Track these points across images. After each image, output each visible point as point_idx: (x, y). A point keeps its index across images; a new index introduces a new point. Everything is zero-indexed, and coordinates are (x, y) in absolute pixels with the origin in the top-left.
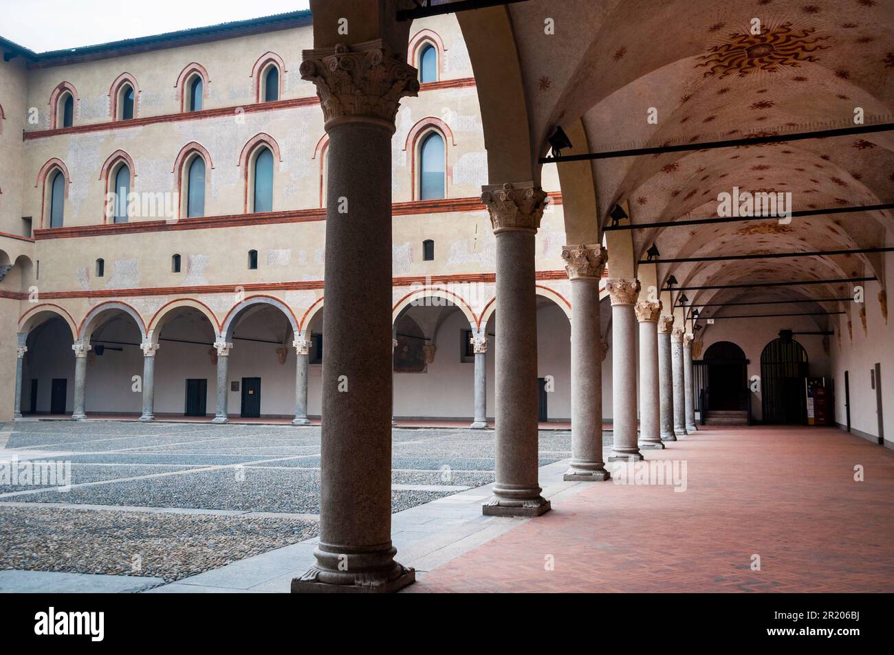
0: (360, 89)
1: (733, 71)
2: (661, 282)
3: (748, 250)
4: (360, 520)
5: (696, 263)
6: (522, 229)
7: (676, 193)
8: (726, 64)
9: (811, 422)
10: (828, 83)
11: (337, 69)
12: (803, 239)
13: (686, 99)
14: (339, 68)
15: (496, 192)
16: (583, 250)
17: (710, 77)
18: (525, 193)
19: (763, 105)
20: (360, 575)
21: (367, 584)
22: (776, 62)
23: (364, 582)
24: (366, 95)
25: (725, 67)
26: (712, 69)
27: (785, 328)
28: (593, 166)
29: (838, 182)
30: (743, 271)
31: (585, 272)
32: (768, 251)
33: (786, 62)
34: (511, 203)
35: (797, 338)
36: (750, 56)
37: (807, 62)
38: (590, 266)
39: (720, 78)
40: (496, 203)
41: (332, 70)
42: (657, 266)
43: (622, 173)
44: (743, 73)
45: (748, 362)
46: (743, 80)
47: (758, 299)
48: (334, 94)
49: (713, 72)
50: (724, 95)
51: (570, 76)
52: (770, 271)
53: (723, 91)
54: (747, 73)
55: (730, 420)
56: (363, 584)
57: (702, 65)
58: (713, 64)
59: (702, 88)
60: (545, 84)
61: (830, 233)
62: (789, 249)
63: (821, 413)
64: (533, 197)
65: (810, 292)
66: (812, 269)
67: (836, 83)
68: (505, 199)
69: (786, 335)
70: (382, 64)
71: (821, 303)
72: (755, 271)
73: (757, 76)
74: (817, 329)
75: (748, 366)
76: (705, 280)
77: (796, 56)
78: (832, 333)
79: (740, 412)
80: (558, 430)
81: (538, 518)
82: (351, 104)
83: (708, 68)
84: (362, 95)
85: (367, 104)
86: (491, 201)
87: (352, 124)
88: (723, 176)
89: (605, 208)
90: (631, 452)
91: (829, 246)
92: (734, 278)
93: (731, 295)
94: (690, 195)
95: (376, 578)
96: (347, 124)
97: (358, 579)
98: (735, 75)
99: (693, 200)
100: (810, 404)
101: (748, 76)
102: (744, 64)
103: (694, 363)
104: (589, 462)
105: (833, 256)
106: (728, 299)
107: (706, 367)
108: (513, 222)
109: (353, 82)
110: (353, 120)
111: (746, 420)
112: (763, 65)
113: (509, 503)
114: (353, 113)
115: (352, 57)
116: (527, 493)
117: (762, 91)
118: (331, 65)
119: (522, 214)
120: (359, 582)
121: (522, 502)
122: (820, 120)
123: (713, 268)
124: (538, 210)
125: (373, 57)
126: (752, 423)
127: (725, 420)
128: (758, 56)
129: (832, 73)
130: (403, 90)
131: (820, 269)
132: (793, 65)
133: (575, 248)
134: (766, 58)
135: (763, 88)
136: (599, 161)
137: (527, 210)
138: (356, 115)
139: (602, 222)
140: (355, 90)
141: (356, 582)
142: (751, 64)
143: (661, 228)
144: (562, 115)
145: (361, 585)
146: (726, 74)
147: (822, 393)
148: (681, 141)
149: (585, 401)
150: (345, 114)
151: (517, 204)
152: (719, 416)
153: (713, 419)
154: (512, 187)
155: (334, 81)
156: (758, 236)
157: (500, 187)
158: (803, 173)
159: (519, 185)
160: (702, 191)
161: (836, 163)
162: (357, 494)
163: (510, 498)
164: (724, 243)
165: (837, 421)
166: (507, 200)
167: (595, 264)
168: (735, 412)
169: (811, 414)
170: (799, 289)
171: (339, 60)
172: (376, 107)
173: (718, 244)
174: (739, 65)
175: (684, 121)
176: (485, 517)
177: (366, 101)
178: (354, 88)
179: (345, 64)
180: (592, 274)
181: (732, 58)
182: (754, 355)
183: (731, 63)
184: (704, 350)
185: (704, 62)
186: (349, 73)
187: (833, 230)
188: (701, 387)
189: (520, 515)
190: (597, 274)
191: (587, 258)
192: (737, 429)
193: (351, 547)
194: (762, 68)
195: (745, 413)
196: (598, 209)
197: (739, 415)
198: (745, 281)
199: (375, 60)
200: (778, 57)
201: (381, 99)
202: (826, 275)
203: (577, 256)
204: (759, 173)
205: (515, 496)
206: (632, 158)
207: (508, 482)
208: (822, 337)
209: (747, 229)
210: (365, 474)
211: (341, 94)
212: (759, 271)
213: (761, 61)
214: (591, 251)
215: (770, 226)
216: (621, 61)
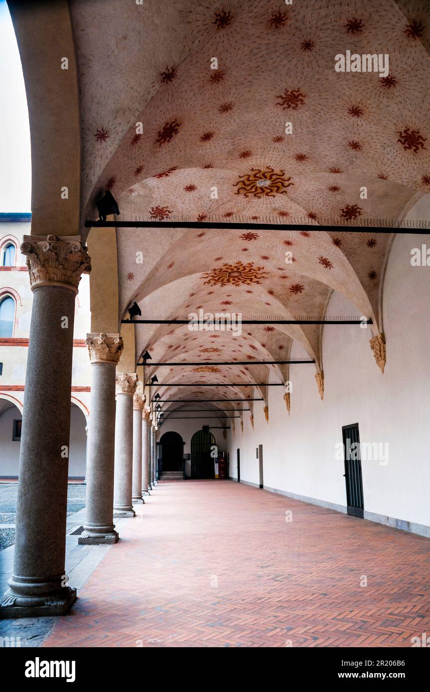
0: (62, 265)
1: (219, 283)
2: (152, 397)
3: (193, 381)
4: (48, 558)
5: (167, 387)
6: (110, 362)
7: (171, 347)
8: (217, 279)
9: (217, 477)
10: (263, 295)
11: (48, 250)
12: (225, 377)
13: (192, 295)
14: (50, 250)
15: (95, 338)
16: (126, 376)
17: (207, 284)
18: (114, 340)
19: (227, 303)
20: (49, 598)
21: (55, 604)
22: (240, 281)
23: (52, 603)
24: (65, 269)
25: (216, 280)
26: (209, 281)
27: (206, 424)
28: (135, 328)
29: (253, 347)
30: (187, 392)
31: (126, 390)
32: (203, 382)
33: (246, 282)
34: (105, 345)
35: (212, 431)
36: (229, 276)
37: (256, 284)
38: (129, 386)
39: (212, 286)
40: (94, 345)
41: (44, 250)
42: (150, 388)
43: (151, 333)
44: (223, 285)
45: (184, 443)
46: (222, 288)
47: (189, 408)
48: (43, 265)
49: (209, 282)
50: (210, 295)
51: (146, 275)
52: (202, 393)
53: (210, 293)
54: (225, 285)
55: (174, 477)
56: (52, 605)
57: (205, 278)
58: (210, 278)
59: (201, 290)
60: (131, 277)
61: (241, 374)
62: (216, 381)
63: (222, 472)
64: (119, 343)
65: (221, 405)
66: (225, 393)
67: (267, 296)
68: (101, 343)
69: (206, 428)
70: (80, 251)
71: (226, 412)
72: (193, 393)
73: (230, 287)
74: (221, 426)
75: (184, 446)
76: (168, 396)
77: (251, 280)
78: (229, 428)
79: (179, 472)
80: (75, 484)
81: (116, 544)
82: (55, 273)
83: (207, 280)
84: (63, 269)
85: (65, 275)
86: (92, 343)
87: (54, 287)
88: (195, 339)
89: (140, 352)
90: (138, 498)
91: (238, 381)
92: (181, 396)
93: (177, 405)
94: (177, 348)
95: (61, 599)
96: (50, 286)
97: (47, 601)
98: (219, 284)
99: (177, 351)
100: (217, 467)
101: (225, 287)
102: (225, 280)
103: (157, 444)
104: (125, 506)
105: (239, 387)
106: (175, 407)
107: (161, 446)
108: (105, 357)
109: (57, 260)
110: (56, 284)
111: (182, 476)
112: (234, 282)
113: (96, 536)
114: (56, 279)
115: (59, 244)
116: (107, 529)
117: (229, 296)
118: (43, 247)
119: (111, 353)
120: (49, 604)
121: (105, 534)
122: (253, 314)
123: (174, 390)
124: (119, 351)
125: (73, 246)
126: (186, 478)
127: (171, 477)
128: (234, 277)
129: (266, 291)
130: (84, 269)
131: (229, 393)
132: (248, 284)
133: (120, 375)
134: (236, 279)
135: (230, 294)
136: (139, 325)
137: (113, 350)
138: (57, 281)
139: (137, 361)
140: (59, 265)
141: (46, 603)
142: (228, 281)
143: (159, 366)
144: (136, 296)
145: (50, 605)
146: (215, 284)
147: (223, 461)
148: (182, 318)
149: (123, 468)
150: (50, 280)
151: (108, 346)
152: (169, 474)
153: (164, 477)
154: (106, 336)
155: (44, 257)
156: (202, 373)
157: (98, 335)
158: (236, 341)
159: (110, 335)
160: (182, 347)
161: (254, 337)
162: (47, 539)
163: (97, 532)
164: (183, 376)
165: (230, 476)
166: (102, 344)
167: (132, 385)
168: (176, 472)
169: (217, 473)
170: (215, 403)
171: (50, 245)
172: (70, 278)
173: (181, 376)
174: (222, 281)
175: (187, 306)
176: (80, 546)
177: (65, 273)
178: (58, 264)
179: (54, 248)
180: (130, 390)
181: (219, 276)
182: (187, 440)
183: (219, 279)
184: (160, 436)
185: (206, 276)
186: (56, 254)
187: (243, 373)
188: (158, 458)
189: (104, 543)
190: (133, 391)
191: (128, 381)
192: (178, 482)
193: (42, 578)
194: (233, 284)
195: (182, 472)
196: (136, 352)
197: (179, 474)
198: (186, 398)
199: (75, 248)
200: (242, 279)
201: (74, 273)
202: (232, 397)
203: (122, 380)
204: (213, 339)
205: (100, 531)
206: (159, 325)
207: (95, 522)
208: (223, 430)
209: (198, 369)
210: (53, 525)
211: (48, 267)
212: (195, 392)
213: (234, 280)
214: (130, 377)
215: (210, 368)
216: (171, 269)
